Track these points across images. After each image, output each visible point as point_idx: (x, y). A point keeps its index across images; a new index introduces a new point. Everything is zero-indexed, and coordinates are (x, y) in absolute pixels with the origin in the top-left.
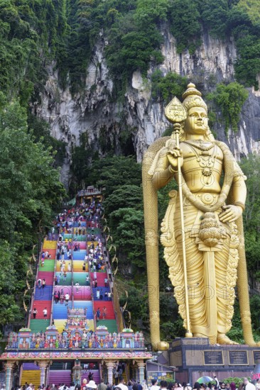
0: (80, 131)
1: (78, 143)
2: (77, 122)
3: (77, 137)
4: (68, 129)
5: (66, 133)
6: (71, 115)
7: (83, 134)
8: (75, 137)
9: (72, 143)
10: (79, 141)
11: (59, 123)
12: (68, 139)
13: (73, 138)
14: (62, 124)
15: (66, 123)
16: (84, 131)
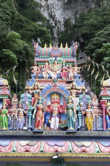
0: (64, 18)
1: (63, 29)
2: (62, 9)
3: (62, 23)
4: (55, 15)
5: (53, 19)
6: (57, 3)
7: (66, 20)
8: (60, 23)
9: (58, 28)
10: (63, 27)
11: (48, 9)
12: (55, 24)
13: (59, 24)
14: (50, 11)
15: (53, 10)
16: (67, 18)
